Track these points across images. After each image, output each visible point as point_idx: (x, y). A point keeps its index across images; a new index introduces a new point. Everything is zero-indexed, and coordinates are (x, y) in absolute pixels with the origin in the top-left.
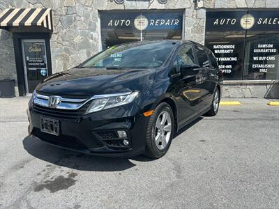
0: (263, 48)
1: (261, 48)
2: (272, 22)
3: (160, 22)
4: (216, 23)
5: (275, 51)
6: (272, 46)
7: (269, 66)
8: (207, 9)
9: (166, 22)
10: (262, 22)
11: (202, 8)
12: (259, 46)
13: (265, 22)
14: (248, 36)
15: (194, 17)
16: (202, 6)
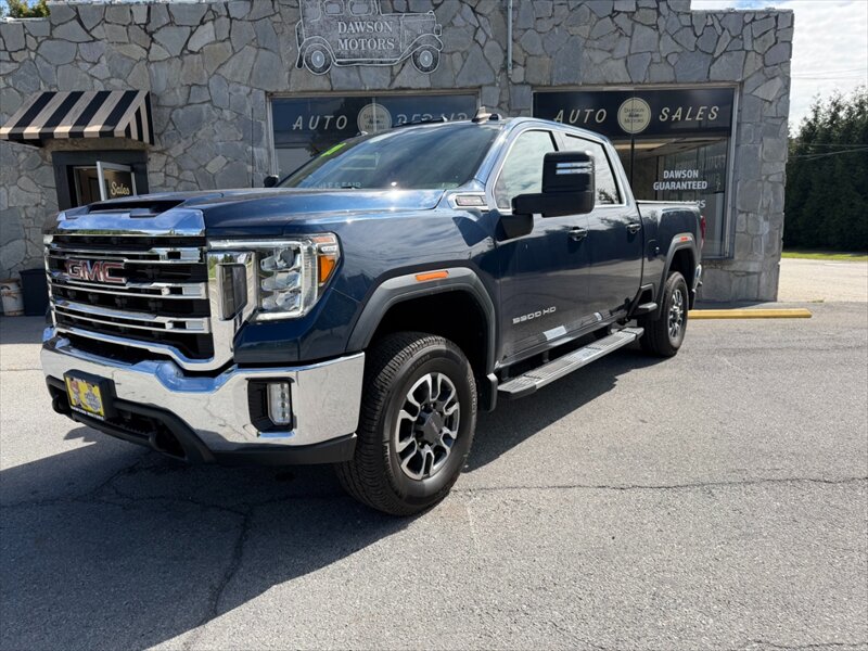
0: (676, 180)
1: (671, 180)
2: (693, 115)
4: (559, 119)
5: (704, 185)
6: (696, 174)
8: (533, 86)
10: (670, 115)
11: (522, 83)
12: (667, 174)
13: (677, 115)
15: (504, 106)
16: (521, 79)
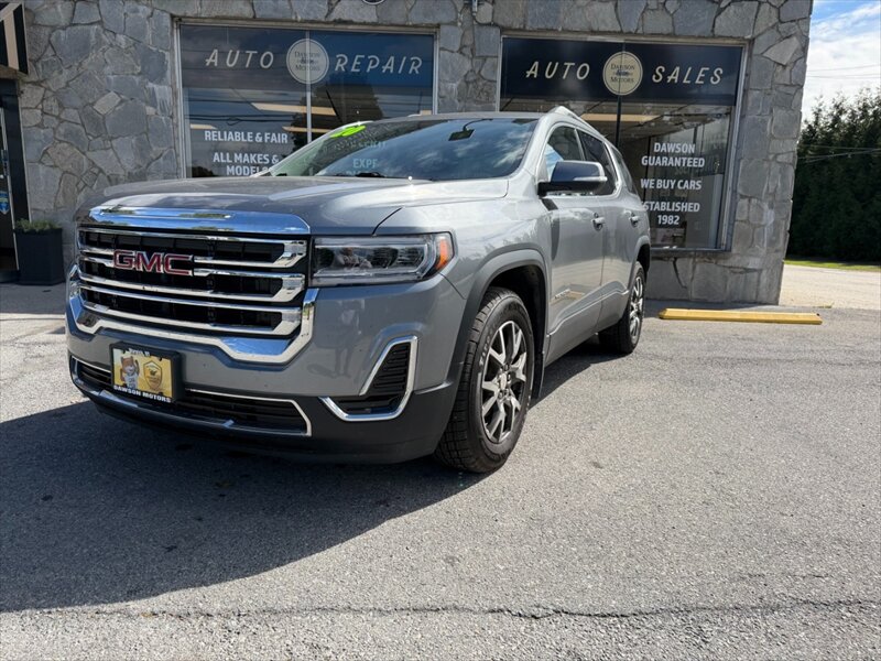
0: (668, 155)
1: (662, 154)
2: (693, 77)
3: (364, 63)
4: (533, 72)
5: (701, 162)
6: (692, 149)
7: (687, 207)
8: (503, 30)
9: (383, 63)
10: (666, 76)
11: (489, 24)
12: (658, 147)
13: (674, 77)
14: (624, 118)
15: (467, 51)
16: (489, 19)
